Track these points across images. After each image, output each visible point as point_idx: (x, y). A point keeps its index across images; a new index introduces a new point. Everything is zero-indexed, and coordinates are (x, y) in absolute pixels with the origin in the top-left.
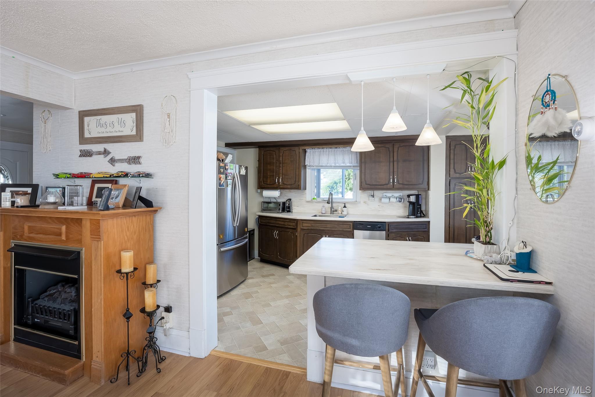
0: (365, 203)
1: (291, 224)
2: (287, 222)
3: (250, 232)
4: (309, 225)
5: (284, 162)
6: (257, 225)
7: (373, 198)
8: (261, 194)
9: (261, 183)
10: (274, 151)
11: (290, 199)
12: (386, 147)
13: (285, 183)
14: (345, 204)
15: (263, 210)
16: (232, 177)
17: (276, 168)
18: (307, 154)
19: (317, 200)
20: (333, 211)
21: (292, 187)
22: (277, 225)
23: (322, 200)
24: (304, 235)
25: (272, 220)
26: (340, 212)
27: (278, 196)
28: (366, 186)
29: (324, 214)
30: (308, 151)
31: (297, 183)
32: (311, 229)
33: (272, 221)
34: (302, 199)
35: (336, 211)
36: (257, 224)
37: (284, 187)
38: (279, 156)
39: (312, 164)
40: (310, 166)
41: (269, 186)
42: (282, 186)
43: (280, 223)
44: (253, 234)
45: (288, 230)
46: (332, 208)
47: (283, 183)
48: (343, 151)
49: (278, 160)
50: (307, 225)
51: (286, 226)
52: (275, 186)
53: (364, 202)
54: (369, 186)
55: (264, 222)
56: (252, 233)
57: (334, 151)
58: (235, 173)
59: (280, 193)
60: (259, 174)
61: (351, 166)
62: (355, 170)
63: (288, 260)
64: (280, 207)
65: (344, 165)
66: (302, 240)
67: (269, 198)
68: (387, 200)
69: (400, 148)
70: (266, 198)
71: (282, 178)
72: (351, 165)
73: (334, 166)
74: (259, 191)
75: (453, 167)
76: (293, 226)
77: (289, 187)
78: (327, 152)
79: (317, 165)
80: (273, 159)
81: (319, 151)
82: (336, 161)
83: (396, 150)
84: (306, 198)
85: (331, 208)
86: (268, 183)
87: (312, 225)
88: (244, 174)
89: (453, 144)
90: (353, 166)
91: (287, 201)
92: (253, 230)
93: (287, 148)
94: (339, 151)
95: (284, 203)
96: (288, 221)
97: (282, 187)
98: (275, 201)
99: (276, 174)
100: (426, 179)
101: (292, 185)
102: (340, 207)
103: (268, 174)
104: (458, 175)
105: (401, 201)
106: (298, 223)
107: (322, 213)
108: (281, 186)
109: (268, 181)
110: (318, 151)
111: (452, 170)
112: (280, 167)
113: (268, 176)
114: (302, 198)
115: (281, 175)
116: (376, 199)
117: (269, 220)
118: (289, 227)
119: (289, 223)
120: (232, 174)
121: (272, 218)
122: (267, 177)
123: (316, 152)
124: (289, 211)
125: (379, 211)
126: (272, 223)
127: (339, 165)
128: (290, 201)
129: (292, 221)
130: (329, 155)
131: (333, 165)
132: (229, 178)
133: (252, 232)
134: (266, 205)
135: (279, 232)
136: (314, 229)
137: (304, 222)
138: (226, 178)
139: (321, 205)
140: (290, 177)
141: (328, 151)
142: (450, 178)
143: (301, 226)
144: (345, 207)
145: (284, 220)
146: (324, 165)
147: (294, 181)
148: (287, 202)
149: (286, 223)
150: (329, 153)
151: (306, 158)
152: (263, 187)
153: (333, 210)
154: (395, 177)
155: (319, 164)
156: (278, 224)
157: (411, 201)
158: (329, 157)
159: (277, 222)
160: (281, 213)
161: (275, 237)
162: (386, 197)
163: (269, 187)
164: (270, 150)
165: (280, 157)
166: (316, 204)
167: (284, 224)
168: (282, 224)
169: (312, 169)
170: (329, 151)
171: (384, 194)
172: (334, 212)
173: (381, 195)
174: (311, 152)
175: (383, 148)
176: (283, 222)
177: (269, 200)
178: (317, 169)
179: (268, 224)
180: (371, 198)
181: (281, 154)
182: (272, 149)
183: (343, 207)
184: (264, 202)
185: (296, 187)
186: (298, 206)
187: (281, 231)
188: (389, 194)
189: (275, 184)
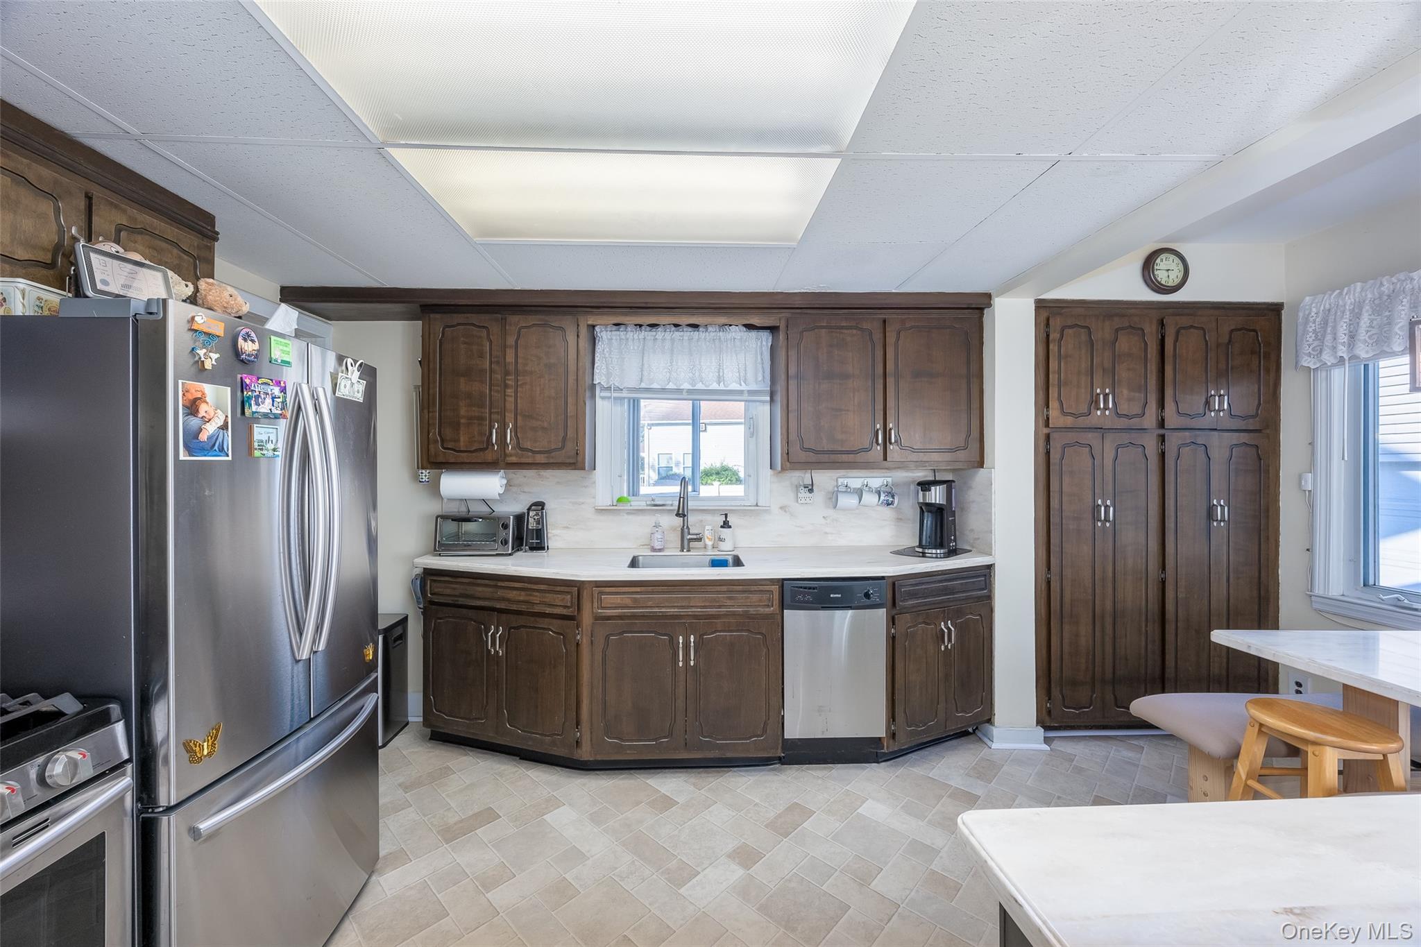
0: (785, 511)
1: (557, 599)
2: (538, 591)
3: (387, 632)
4: (626, 599)
5: (520, 367)
6: (418, 603)
7: (808, 494)
8: (434, 488)
9: (432, 446)
10: (484, 327)
11: (540, 505)
12: (861, 329)
13: (528, 445)
14: (726, 517)
15: (441, 547)
16: (284, 402)
17: (490, 390)
18: (599, 348)
19: (633, 503)
20: (688, 540)
21: (551, 461)
22: (498, 606)
23: (647, 505)
24: (607, 637)
25: (479, 585)
26: (709, 543)
27: (499, 494)
28: (803, 456)
29: (660, 550)
30: (604, 337)
31: (570, 445)
32: (634, 616)
33: (480, 589)
34: (583, 503)
35: (700, 540)
36: (418, 598)
37: (524, 460)
38: (504, 347)
39: (616, 382)
40: (609, 389)
41: (464, 457)
42: (516, 455)
43: (512, 595)
44: (403, 637)
45: (544, 623)
46: (686, 530)
47: (518, 446)
48: (717, 341)
49: (498, 363)
50: (617, 599)
51: (537, 609)
52: (489, 456)
53: (781, 508)
54: (812, 457)
55: (448, 591)
56: (395, 635)
57: (690, 339)
58: (305, 387)
59: (505, 482)
60: (426, 411)
61: (741, 392)
62: (750, 403)
63: (546, 736)
64: (507, 534)
65: (722, 387)
66: (599, 657)
67: (461, 500)
68: (852, 501)
69: (902, 334)
70: (451, 500)
71: (515, 426)
72: (744, 387)
73: (689, 391)
74: (425, 474)
75: (1056, 395)
76: (565, 607)
77: (541, 458)
78: (668, 344)
79: (632, 384)
80: (481, 355)
81: (639, 339)
82: (697, 374)
83: (891, 339)
84: (594, 498)
85: (682, 530)
86: (462, 445)
87: (635, 600)
88: (359, 397)
89: (1056, 323)
90: (751, 392)
91: (529, 509)
92: (404, 621)
93: (532, 319)
94: (705, 339)
95: (520, 519)
96: (543, 587)
97: (514, 459)
98: (484, 509)
99: (491, 413)
100: (975, 433)
101: (553, 454)
102: (710, 527)
103: (463, 412)
104: (1069, 421)
105: (892, 503)
106: (585, 594)
107: (654, 550)
108: (511, 455)
109: (462, 439)
110: (636, 336)
111: (1054, 404)
112: (506, 386)
113: (463, 421)
114: (581, 500)
115: (510, 417)
116: (818, 496)
117: (468, 584)
118: (548, 610)
119: (549, 598)
120: (284, 390)
121: (476, 578)
122: (458, 424)
123: (630, 343)
124: (540, 547)
125: (826, 533)
126: (479, 599)
127: (703, 387)
128: (543, 509)
129: (558, 589)
130: (672, 351)
131: (686, 386)
132: (265, 407)
133: (399, 631)
134: (451, 527)
135: (509, 628)
136: (643, 616)
137: (608, 590)
138: (242, 405)
139: (648, 521)
140: (546, 425)
141: (669, 338)
142: (1046, 431)
143: (595, 605)
144: (726, 525)
145: (526, 585)
146: (655, 386)
147: (561, 438)
148: (531, 514)
149: (536, 597)
150: (673, 344)
151: (596, 359)
152: (441, 459)
153: (689, 537)
154: (891, 425)
155: (641, 381)
156: (504, 599)
157: (933, 502)
158: (672, 359)
159: (500, 593)
160: (510, 555)
161: (490, 651)
162: (848, 490)
163: (466, 461)
164: (465, 324)
165: (508, 351)
166: (630, 517)
167: (527, 598)
168: (522, 598)
169: (615, 398)
170: (673, 340)
171: (840, 481)
172: (693, 544)
173: (830, 486)
174: (613, 341)
175: (854, 331)
176: (523, 593)
177: (462, 510)
178: (629, 399)
179: (462, 601)
180: (803, 494)
181: (511, 340)
182: (474, 318)
183: (722, 527)
184: (444, 517)
185: (568, 461)
186: (567, 528)
187: (514, 628)
188: (855, 480)
189: (487, 448)
